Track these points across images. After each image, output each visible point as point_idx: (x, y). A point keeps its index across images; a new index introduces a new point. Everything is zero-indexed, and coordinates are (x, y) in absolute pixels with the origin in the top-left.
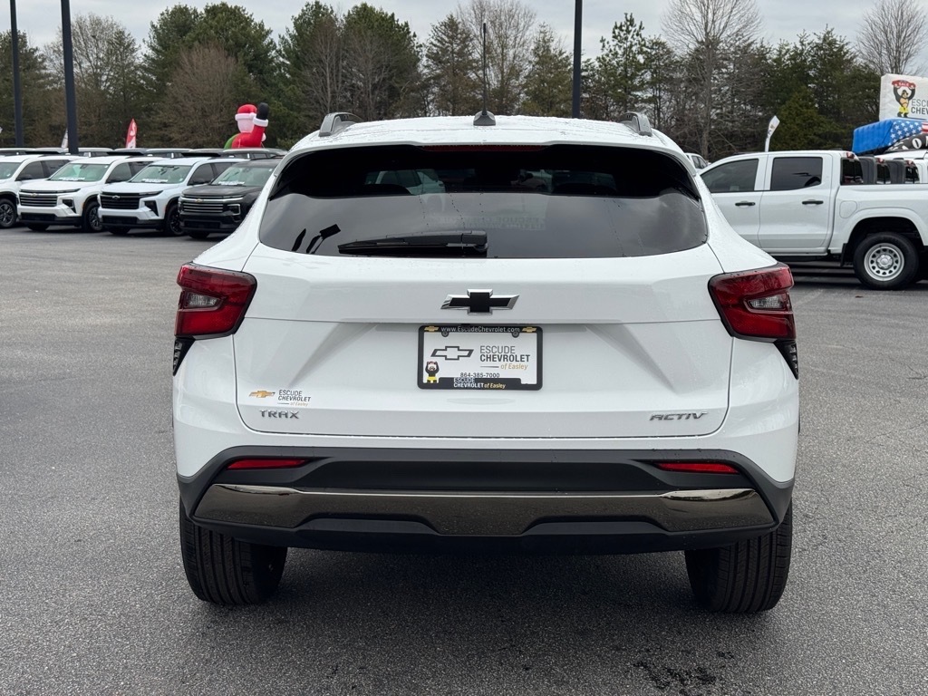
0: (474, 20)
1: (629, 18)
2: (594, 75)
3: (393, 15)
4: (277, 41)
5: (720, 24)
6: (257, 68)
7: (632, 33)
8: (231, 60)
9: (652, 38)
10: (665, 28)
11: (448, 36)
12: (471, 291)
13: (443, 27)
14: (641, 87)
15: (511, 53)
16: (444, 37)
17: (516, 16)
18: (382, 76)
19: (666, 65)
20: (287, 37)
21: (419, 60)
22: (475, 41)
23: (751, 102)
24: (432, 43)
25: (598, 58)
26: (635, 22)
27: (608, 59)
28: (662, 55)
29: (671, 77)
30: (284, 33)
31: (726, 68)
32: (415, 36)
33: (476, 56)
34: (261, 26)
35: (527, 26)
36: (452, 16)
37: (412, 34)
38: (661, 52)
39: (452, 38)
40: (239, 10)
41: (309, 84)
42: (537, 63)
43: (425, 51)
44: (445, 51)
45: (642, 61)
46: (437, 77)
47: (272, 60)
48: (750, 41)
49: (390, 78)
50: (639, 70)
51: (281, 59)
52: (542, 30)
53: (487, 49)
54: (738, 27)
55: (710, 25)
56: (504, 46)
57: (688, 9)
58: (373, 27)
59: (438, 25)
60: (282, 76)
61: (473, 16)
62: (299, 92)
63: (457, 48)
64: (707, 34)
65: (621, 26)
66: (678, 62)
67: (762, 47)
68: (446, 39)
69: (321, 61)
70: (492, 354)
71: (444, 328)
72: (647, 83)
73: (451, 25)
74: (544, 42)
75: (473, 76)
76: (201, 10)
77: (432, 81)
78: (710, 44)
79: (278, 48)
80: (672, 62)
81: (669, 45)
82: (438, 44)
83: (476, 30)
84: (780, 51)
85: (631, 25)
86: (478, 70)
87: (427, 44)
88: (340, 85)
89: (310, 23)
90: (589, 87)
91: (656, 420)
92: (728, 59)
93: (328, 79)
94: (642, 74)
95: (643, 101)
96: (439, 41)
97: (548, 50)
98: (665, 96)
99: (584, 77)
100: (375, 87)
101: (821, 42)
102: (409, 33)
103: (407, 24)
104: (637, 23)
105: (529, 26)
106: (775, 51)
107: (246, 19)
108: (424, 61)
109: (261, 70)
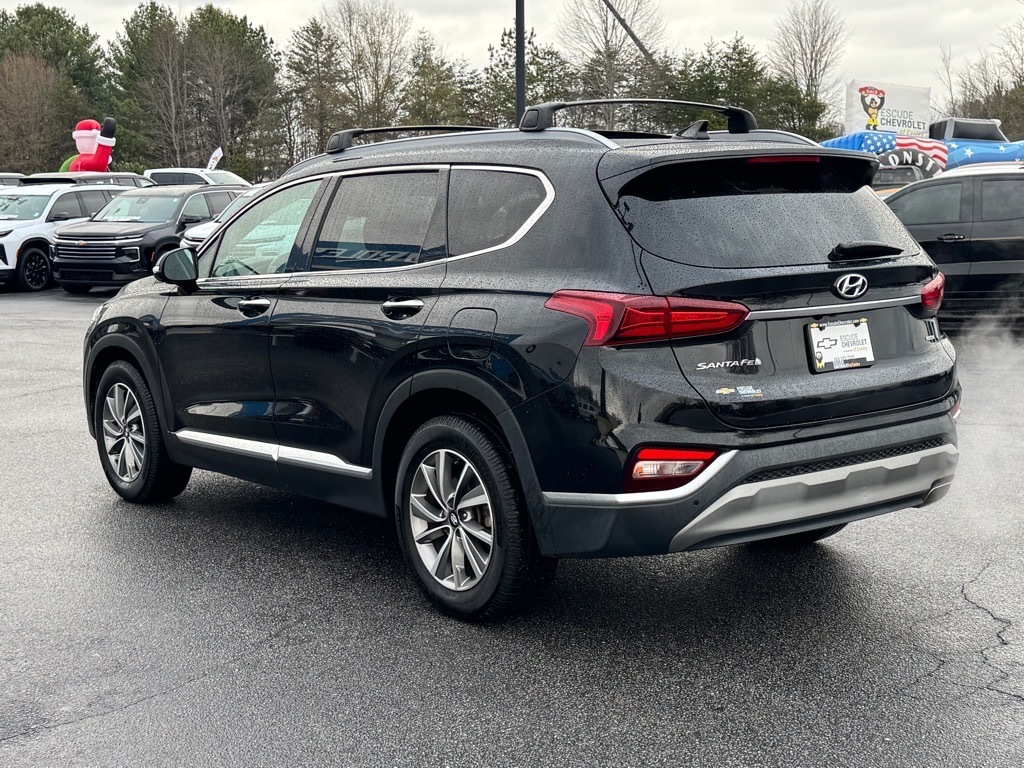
0: (342, 25)
2: (480, 88)
3: (245, 18)
4: (105, 48)
6: (82, 79)
8: (51, 70)
9: (544, 46)
11: (311, 43)
13: (305, 33)
16: (306, 43)
17: (390, 21)
18: (236, 89)
20: (118, 44)
21: (277, 70)
22: (344, 49)
24: (293, 51)
25: (486, 69)
27: (497, 70)
28: (555, 66)
30: (113, 38)
31: (627, 80)
32: (272, 42)
33: (346, 65)
34: (86, 31)
35: (402, 33)
36: (315, 20)
37: (268, 40)
38: (554, 63)
39: (316, 45)
40: (57, 11)
41: (148, 98)
42: (417, 74)
43: (284, 60)
44: (308, 60)
45: (535, 74)
46: (302, 90)
47: (99, 70)
48: (653, 50)
49: (246, 91)
50: (532, 83)
51: (111, 68)
52: (422, 36)
53: (359, 59)
55: (610, 32)
56: (376, 54)
57: (586, 15)
58: (221, 32)
59: (300, 31)
60: (113, 88)
61: (340, 19)
62: (135, 107)
63: (322, 57)
64: (607, 42)
65: (510, 33)
66: (573, 74)
67: (665, 57)
68: (311, 47)
69: (161, 71)
73: (315, 30)
74: (425, 50)
75: (342, 88)
76: (11, 12)
77: (294, 95)
79: (107, 56)
80: (566, 75)
81: (565, 54)
82: (301, 52)
83: (344, 37)
84: (685, 62)
86: (348, 83)
87: (287, 52)
88: (186, 99)
89: (143, 27)
90: (476, 102)
92: (629, 71)
93: (171, 91)
96: (301, 48)
97: (430, 61)
99: (470, 90)
100: (227, 101)
101: (731, 51)
102: (265, 39)
103: (262, 29)
105: (405, 31)
106: (680, 62)
107: (67, 23)
108: (285, 70)
109: (88, 82)
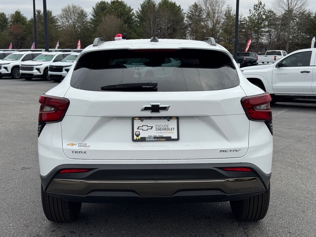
0: (203, 4)
1: (260, 2)
2: (246, 23)
3: (175, 3)
4: (135, 12)
5: (294, 4)
6: (128, 22)
7: (261, 8)
8: (119, 19)
9: (268, 9)
10: (273, 6)
11: (194, 10)
12: (152, 104)
13: (193, 7)
14: (264, 27)
15: (217, 15)
16: (193, 10)
17: (219, 2)
18: (171, 24)
19: (273, 19)
20: (138, 11)
21: (184, 18)
22: (204, 11)
23: (305, 33)
24: (188, 12)
25: (248, 17)
26: (262, 3)
27: (252, 17)
28: (272, 15)
29: (275, 23)
30: (137, 10)
31: (296, 20)
32: (182, 10)
33: (204, 17)
34: (130, 8)
35: (222, 6)
36: (196, 3)
37: (181, 9)
38: (272, 14)
39: (196, 10)
40: (122, 2)
41: (145, 27)
42: (226, 19)
43: (186, 16)
44: (193, 15)
45: (264, 18)
46: (190, 25)
47: (133, 19)
48: (305, 10)
49: (174, 25)
50: (263, 21)
51: (136, 19)
52: (228, 7)
53: (208, 14)
54: (300, 5)
55: (290, 4)
56: (214, 13)
58: (168, 7)
59: (191, 6)
60: (136, 25)
61: (203, 2)
62: (142, 30)
63: (197, 14)
64: (289, 8)
65: (257, 5)
66: (278, 18)
67: (309, 12)
68: (194, 11)
69: (149, 19)
70: (160, 128)
71: (141, 118)
72: (266, 25)
73: (196, 6)
75: (203, 24)
76: (109, 2)
77: (188, 26)
78: (289, 12)
79: (135, 15)
80: (276, 18)
81: (275, 12)
82: (191, 13)
83: (204, 7)
85: (261, 5)
86: (205, 22)
87: (187, 13)
88: (156, 28)
89: (146, 6)
90: (245, 27)
91: (222, 152)
92: (297, 17)
93: (152, 25)
94: (265, 22)
95: (265, 32)
96: (191, 12)
97: (230, 14)
98: (273, 30)
99: (243, 24)
100: (168, 28)
102: (180, 9)
103: (180, 6)
104: (263, 4)
105: (223, 6)
106: (314, 14)
107: (125, 5)
108: (186, 19)
109: (129, 23)
